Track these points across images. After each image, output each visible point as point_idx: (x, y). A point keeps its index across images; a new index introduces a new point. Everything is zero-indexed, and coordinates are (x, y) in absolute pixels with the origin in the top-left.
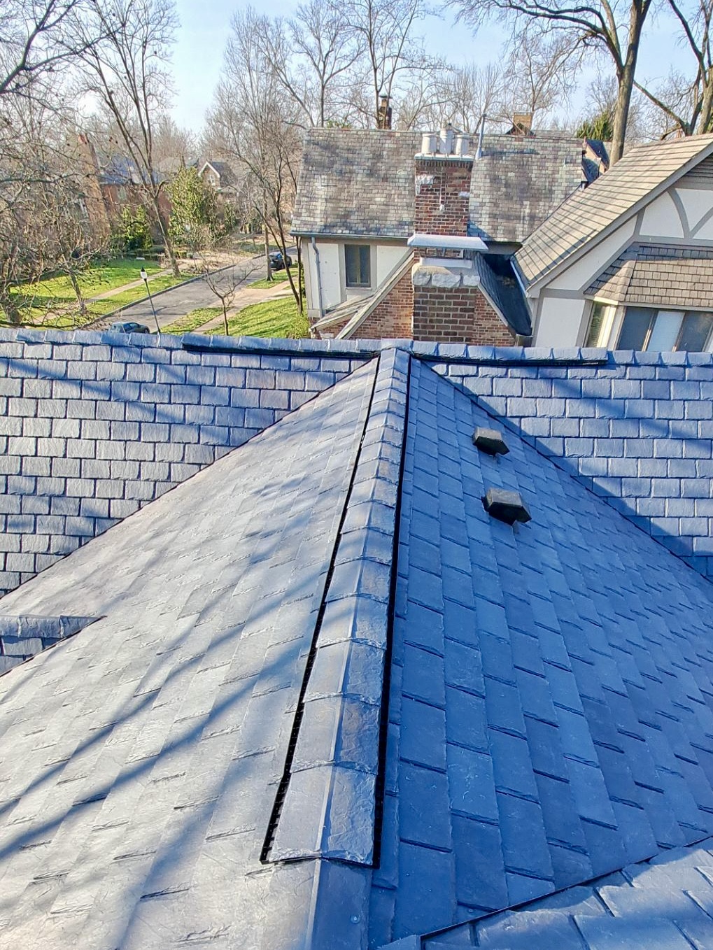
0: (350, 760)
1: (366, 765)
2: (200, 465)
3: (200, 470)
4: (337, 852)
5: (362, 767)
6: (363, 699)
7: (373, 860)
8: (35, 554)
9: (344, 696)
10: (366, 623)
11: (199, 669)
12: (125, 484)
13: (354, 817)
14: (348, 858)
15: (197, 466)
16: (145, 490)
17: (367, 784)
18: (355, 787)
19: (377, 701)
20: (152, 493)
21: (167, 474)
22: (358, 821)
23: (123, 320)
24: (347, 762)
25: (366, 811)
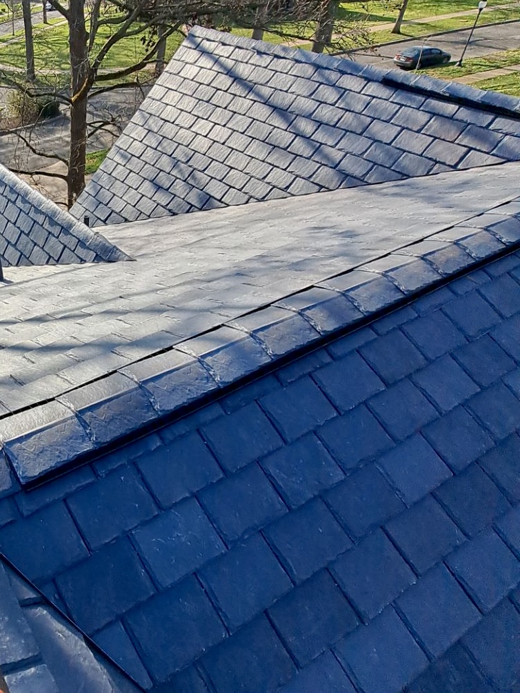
0: (88, 421)
1: (95, 436)
2: (322, 187)
3: (319, 192)
4: (12, 455)
5: (91, 434)
6: (152, 400)
7: (27, 483)
8: (158, 204)
9: (140, 387)
10: (228, 358)
11: (119, 318)
12: (250, 179)
13: (47, 450)
14: (15, 465)
15: (318, 187)
16: (261, 190)
17: (81, 446)
18: (71, 438)
19: (161, 411)
20: (264, 195)
21: (288, 184)
22: (46, 455)
23: (428, 45)
24: (85, 422)
25: (59, 456)
